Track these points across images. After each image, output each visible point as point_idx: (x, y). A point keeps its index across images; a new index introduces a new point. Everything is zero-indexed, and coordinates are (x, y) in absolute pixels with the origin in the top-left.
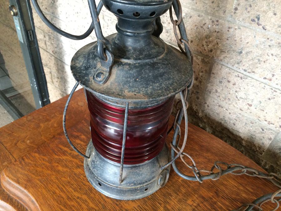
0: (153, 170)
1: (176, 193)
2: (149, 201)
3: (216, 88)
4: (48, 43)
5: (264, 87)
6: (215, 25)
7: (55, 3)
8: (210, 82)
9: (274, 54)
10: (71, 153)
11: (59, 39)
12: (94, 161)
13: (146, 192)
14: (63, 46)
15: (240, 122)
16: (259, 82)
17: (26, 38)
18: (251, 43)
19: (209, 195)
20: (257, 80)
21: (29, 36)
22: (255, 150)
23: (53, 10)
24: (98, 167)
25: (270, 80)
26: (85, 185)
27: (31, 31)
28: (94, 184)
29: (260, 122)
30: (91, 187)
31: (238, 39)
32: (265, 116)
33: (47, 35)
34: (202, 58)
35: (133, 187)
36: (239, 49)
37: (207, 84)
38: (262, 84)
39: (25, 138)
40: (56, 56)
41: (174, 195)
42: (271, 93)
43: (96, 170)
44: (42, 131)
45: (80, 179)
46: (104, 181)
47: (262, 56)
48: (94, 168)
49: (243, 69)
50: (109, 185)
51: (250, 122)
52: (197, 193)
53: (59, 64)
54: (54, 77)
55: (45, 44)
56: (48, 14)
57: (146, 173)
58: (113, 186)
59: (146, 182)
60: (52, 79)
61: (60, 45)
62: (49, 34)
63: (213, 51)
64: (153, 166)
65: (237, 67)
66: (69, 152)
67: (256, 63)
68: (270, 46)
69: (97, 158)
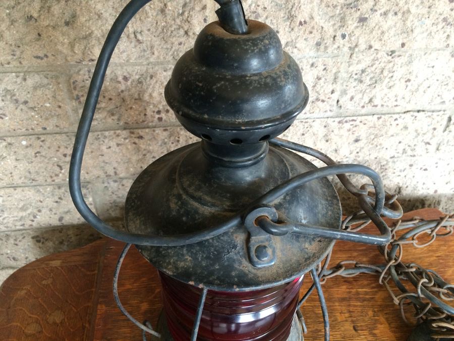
52: (334, 299)
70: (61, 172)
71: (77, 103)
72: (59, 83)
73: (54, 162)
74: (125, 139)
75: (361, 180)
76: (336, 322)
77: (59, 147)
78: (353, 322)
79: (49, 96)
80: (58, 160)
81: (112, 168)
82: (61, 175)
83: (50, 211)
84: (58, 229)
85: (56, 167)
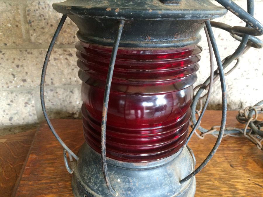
70: (14, 80)
71: (29, 26)
72: (18, 9)
73: (10, 71)
74: (60, 55)
75: (216, 96)
76: (216, 162)
77: (14, 59)
78: (229, 162)
79: (10, 18)
80: (13, 71)
81: (50, 79)
82: (14, 82)
83: (3, 112)
84: (8, 129)
85: (11, 75)
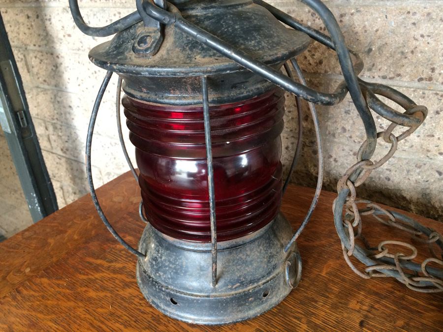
0: (271, 253)
1: (323, 295)
2: (277, 318)
3: (343, 125)
4: (53, 136)
5: (424, 95)
6: (317, 19)
7: (58, 70)
8: (330, 118)
9: (425, 35)
10: (109, 267)
11: (71, 125)
12: (156, 257)
13: (266, 301)
14: (77, 135)
15: (398, 171)
16: (412, 89)
17: (14, 123)
18: (382, 30)
19: (385, 287)
20: (407, 87)
21: (20, 120)
22: (436, 216)
23: (57, 81)
24: (166, 266)
25: (430, 79)
26: (145, 313)
27: (22, 112)
28: (162, 306)
29: (432, 161)
30: (157, 314)
31: (359, 29)
32: (437, 146)
33: (50, 124)
34: (308, 80)
35: (240, 291)
36: (366, 47)
37: (326, 122)
38: (418, 90)
39: (22, 265)
40: (67, 156)
41: (321, 300)
42: (437, 101)
43: (162, 274)
44: (53, 250)
45: (134, 306)
46: (182, 291)
47: (406, 45)
48: (157, 271)
49: (379, 76)
50: (192, 295)
51: (414, 165)
52: (363, 288)
53: (75, 168)
54: (68, 194)
55: (49, 140)
56: (49, 90)
57: (258, 258)
58: (200, 296)
59: (263, 277)
60: (65, 199)
61: (73, 135)
62: (54, 121)
63: (324, 63)
64: (270, 246)
65: (369, 77)
66: (105, 265)
67: (399, 60)
68: (414, 24)
69: (160, 250)
76: (344, 306)
78: (366, 316)
